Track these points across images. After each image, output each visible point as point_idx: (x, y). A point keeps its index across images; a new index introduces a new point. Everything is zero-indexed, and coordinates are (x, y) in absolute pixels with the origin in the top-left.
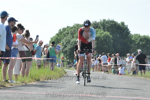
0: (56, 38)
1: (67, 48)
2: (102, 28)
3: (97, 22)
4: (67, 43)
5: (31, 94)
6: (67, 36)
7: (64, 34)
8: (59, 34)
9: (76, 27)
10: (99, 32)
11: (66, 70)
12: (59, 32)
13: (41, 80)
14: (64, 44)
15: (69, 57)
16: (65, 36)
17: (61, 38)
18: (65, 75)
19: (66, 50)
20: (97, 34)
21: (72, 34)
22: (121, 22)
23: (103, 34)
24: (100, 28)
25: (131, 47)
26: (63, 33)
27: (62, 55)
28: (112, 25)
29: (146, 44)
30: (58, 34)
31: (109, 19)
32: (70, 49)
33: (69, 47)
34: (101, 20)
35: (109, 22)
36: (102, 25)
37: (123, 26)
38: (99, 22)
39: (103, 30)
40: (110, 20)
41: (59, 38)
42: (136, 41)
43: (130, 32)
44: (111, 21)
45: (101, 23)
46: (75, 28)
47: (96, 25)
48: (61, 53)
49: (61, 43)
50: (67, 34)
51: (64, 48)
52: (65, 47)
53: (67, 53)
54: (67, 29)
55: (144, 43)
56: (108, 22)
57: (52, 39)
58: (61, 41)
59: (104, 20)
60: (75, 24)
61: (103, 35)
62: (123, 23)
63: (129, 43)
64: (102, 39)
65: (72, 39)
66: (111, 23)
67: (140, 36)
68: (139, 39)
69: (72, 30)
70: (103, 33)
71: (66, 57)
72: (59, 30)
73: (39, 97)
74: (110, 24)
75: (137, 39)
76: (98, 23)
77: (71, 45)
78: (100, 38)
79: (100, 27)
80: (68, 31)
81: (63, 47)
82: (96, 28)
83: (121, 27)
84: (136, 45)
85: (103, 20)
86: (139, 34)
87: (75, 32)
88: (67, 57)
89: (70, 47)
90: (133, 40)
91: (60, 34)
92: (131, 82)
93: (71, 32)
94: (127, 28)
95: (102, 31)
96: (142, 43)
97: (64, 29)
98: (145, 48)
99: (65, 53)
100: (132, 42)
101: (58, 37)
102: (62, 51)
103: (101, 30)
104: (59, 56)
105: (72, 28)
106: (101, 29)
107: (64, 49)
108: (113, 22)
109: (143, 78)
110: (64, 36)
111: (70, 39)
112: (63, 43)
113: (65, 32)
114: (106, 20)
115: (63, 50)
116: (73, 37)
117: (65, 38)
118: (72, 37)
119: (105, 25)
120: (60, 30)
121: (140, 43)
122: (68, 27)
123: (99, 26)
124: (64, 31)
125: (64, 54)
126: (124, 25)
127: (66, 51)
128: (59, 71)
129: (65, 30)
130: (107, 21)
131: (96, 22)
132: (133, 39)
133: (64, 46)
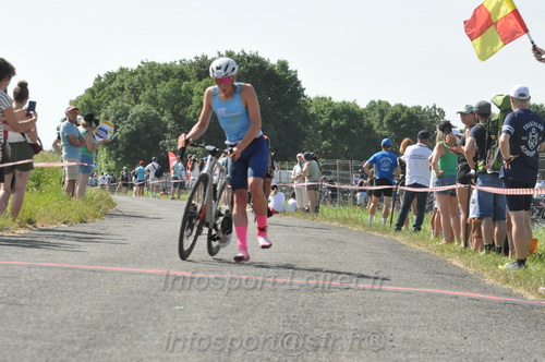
0: (88, 103)
1: (117, 133)
3: (209, 58)
4: (117, 117)
5: (7, 266)
6: (119, 98)
7: (110, 90)
8: (95, 89)
9: (148, 72)
11: (116, 197)
12: (95, 85)
13: (39, 225)
15: (122, 161)
16: (114, 97)
17: (101, 102)
18: (110, 211)
19: (116, 137)
21: (135, 92)
22: (279, 62)
25: (304, 135)
26: (107, 87)
27: (103, 154)
28: (252, 70)
29: (349, 126)
30: (91, 91)
31: (243, 51)
32: (127, 135)
33: (124, 129)
35: (243, 60)
37: (283, 73)
40: (248, 53)
41: (94, 102)
42: (321, 118)
43: (303, 90)
44: (249, 58)
46: (143, 73)
47: (205, 67)
49: (102, 115)
50: (118, 91)
53: (117, 146)
54: (121, 77)
55: (341, 123)
56: (240, 59)
57: (71, 103)
58: (99, 109)
59: (230, 54)
60: (143, 63)
62: (283, 65)
63: (299, 123)
65: (133, 106)
66: (249, 61)
67: (330, 104)
68: (328, 112)
69: (136, 79)
71: (115, 159)
72: (96, 79)
73: (30, 274)
74: (247, 67)
75: (322, 112)
77: (131, 122)
80: (122, 81)
82: (205, 77)
83: (277, 75)
84: (321, 128)
85: (227, 52)
86: (330, 98)
87: (143, 85)
88: (119, 159)
89: (127, 131)
90: (313, 115)
91: (100, 90)
92: (303, 235)
93: (131, 84)
94: (295, 78)
96: (337, 125)
97: (111, 77)
98: (347, 138)
99: (112, 145)
100: (309, 119)
101: (93, 98)
105: (133, 73)
108: (255, 59)
109: (336, 224)
110: (110, 96)
111: (126, 105)
112: (106, 118)
113: (114, 85)
114: (236, 53)
116: (137, 101)
117: (113, 103)
118: (132, 101)
120: (100, 78)
121: (330, 122)
122: (122, 70)
124: (111, 83)
125: (110, 149)
126: (287, 71)
127: (116, 140)
128: (92, 198)
129: (114, 80)
130: (239, 56)
131: (205, 58)
132: (312, 110)
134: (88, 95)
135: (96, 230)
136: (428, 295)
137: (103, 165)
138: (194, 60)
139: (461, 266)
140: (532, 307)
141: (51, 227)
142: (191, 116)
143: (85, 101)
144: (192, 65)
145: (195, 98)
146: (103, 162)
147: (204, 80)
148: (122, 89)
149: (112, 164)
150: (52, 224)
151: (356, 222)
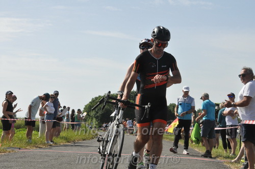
26: (95, 101)
27: (94, 120)
30: (91, 102)
32: (101, 115)
33: (100, 113)
41: (91, 105)
48: (94, 118)
52: (97, 113)
54: (99, 98)
57: (86, 106)
71: (98, 121)
77: (102, 111)
91: (93, 102)
97: (96, 98)
99: (97, 118)
102: (94, 116)
105: (102, 97)
113: (97, 100)
120: (93, 99)
122: (99, 96)
127: (98, 116)
136: (189, 159)
137: (94, 123)
139: (198, 150)
140: (219, 162)
146: (95, 122)
149: (97, 123)
151: (167, 138)
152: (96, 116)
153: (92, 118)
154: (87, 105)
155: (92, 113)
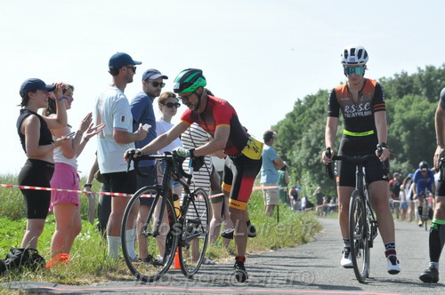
0: (289, 127)
1: (319, 156)
2: (423, 93)
3: (409, 74)
4: (319, 140)
6: (319, 120)
7: (310, 113)
8: (296, 114)
10: (417, 105)
11: (321, 220)
12: (295, 109)
14: (312, 144)
15: (326, 183)
16: (314, 120)
17: (302, 126)
18: (318, 235)
19: (319, 160)
20: (409, 109)
23: (428, 111)
24: (418, 93)
26: (307, 110)
27: (306, 177)
30: (291, 115)
34: (419, 69)
36: (423, 82)
38: (414, 76)
39: (427, 99)
41: (295, 126)
45: (420, 76)
47: (405, 84)
48: (304, 170)
49: (304, 139)
50: (318, 114)
51: (312, 154)
52: (316, 150)
53: (320, 168)
54: (321, 99)
56: (441, 73)
58: (300, 133)
59: (431, 69)
61: (426, 113)
64: (425, 123)
70: (427, 107)
71: (319, 181)
72: (296, 103)
76: (411, 79)
78: (420, 121)
79: (418, 89)
80: (322, 103)
81: (308, 154)
82: (406, 94)
85: (427, 67)
88: (323, 182)
91: (300, 114)
95: (425, 102)
97: (311, 100)
99: (315, 168)
101: (294, 122)
102: (307, 164)
103: (422, 98)
104: (298, 178)
106: (421, 95)
107: (311, 156)
110: (310, 119)
112: (308, 141)
113: (315, 107)
114: (437, 68)
115: (307, 160)
117: (314, 126)
119: (434, 83)
120: (299, 102)
122: (322, 92)
123: (414, 86)
124: (311, 106)
125: (313, 173)
127: (318, 163)
129: (314, 102)
130: (440, 70)
131: (405, 75)
133: (310, 149)
134: (289, 120)
135: (304, 255)
137: (307, 188)
138: (394, 78)
141: (259, 253)
142: (394, 134)
143: (287, 126)
144: (392, 82)
145: (396, 116)
147: (405, 97)
148: (322, 111)
150: (260, 250)
152: (313, 162)
153: (299, 172)
154: (281, 123)
155: (299, 154)
